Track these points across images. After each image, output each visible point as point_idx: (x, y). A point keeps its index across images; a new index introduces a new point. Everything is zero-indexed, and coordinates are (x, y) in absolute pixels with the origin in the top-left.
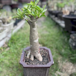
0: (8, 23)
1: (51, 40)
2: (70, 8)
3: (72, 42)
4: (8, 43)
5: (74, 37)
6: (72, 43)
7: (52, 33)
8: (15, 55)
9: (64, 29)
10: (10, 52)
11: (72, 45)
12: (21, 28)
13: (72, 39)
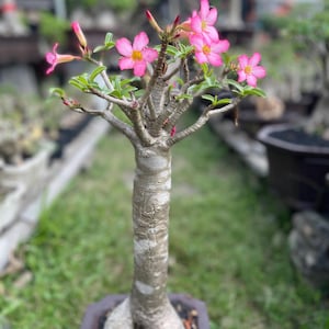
0: (26, 156)
1: (215, 235)
2: (283, 87)
3: (300, 246)
4: (27, 254)
5: (308, 230)
6: (301, 253)
7: (213, 196)
8: (57, 314)
9: (262, 180)
10: (33, 300)
11: (303, 261)
12: (83, 172)
13: (302, 234)
